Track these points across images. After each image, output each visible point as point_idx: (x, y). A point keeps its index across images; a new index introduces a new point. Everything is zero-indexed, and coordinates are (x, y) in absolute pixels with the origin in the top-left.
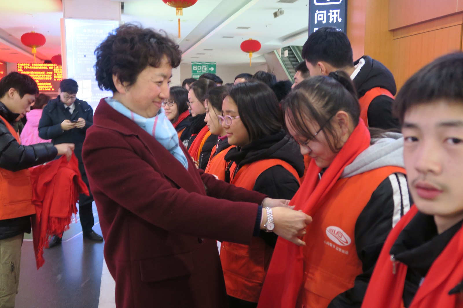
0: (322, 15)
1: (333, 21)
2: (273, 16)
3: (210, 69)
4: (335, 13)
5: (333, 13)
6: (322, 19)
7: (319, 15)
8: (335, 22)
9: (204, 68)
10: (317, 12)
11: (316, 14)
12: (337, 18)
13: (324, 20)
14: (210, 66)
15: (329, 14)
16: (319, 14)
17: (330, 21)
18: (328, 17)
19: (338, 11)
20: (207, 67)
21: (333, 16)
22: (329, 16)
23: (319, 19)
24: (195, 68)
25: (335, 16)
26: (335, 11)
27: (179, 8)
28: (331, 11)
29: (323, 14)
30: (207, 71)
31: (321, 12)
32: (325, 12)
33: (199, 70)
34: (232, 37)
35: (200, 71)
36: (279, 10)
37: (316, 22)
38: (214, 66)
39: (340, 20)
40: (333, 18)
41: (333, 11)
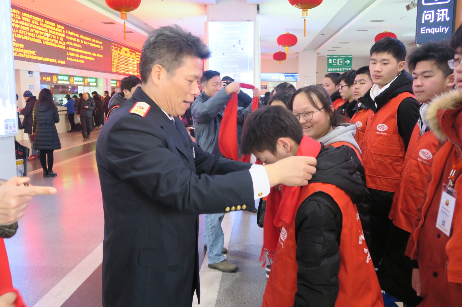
0: (430, 15)
1: (441, 20)
2: (406, 9)
3: (346, 62)
4: (443, 12)
5: (441, 13)
6: (429, 18)
7: (426, 15)
8: (442, 20)
9: (340, 61)
10: (425, 12)
11: (424, 14)
12: (445, 16)
13: (431, 20)
14: (346, 59)
15: (437, 14)
16: (427, 13)
17: (438, 20)
18: (436, 17)
19: (447, 10)
20: (343, 60)
21: (441, 15)
22: (437, 15)
23: (426, 19)
24: (330, 61)
25: (443, 15)
26: (443, 10)
27: (305, 10)
28: (439, 10)
29: (431, 13)
30: (342, 64)
31: (428, 12)
32: (433, 12)
33: (335, 63)
34: (367, 30)
35: (336, 65)
36: (412, 2)
37: (423, 22)
38: (350, 59)
39: (448, 19)
40: (441, 17)
41: (441, 10)
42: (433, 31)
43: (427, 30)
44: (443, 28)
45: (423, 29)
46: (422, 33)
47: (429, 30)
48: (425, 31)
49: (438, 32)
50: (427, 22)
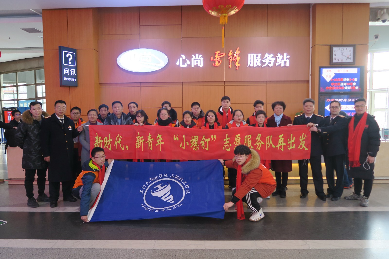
0: (67, 71)
1: (72, 74)
5: (72, 71)
6: (67, 72)
7: (66, 70)
8: (73, 75)
10: (65, 68)
11: (64, 70)
12: (74, 73)
13: (68, 73)
15: (70, 71)
17: (71, 74)
18: (70, 72)
19: (75, 70)
21: (72, 72)
23: (66, 72)
25: (73, 72)
26: (73, 70)
29: (68, 70)
31: (67, 69)
32: (69, 69)
37: (65, 74)
39: (75, 75)
40: (72, 73)
41: (72, 69)
42: (70, 79)
43: (67, 78)
44: (74, 79)
45: (65, 78)
46: (64, 79)
47: (68, 79)
48: (66, 79)
49: (72, 80)
50: (67, 74)
